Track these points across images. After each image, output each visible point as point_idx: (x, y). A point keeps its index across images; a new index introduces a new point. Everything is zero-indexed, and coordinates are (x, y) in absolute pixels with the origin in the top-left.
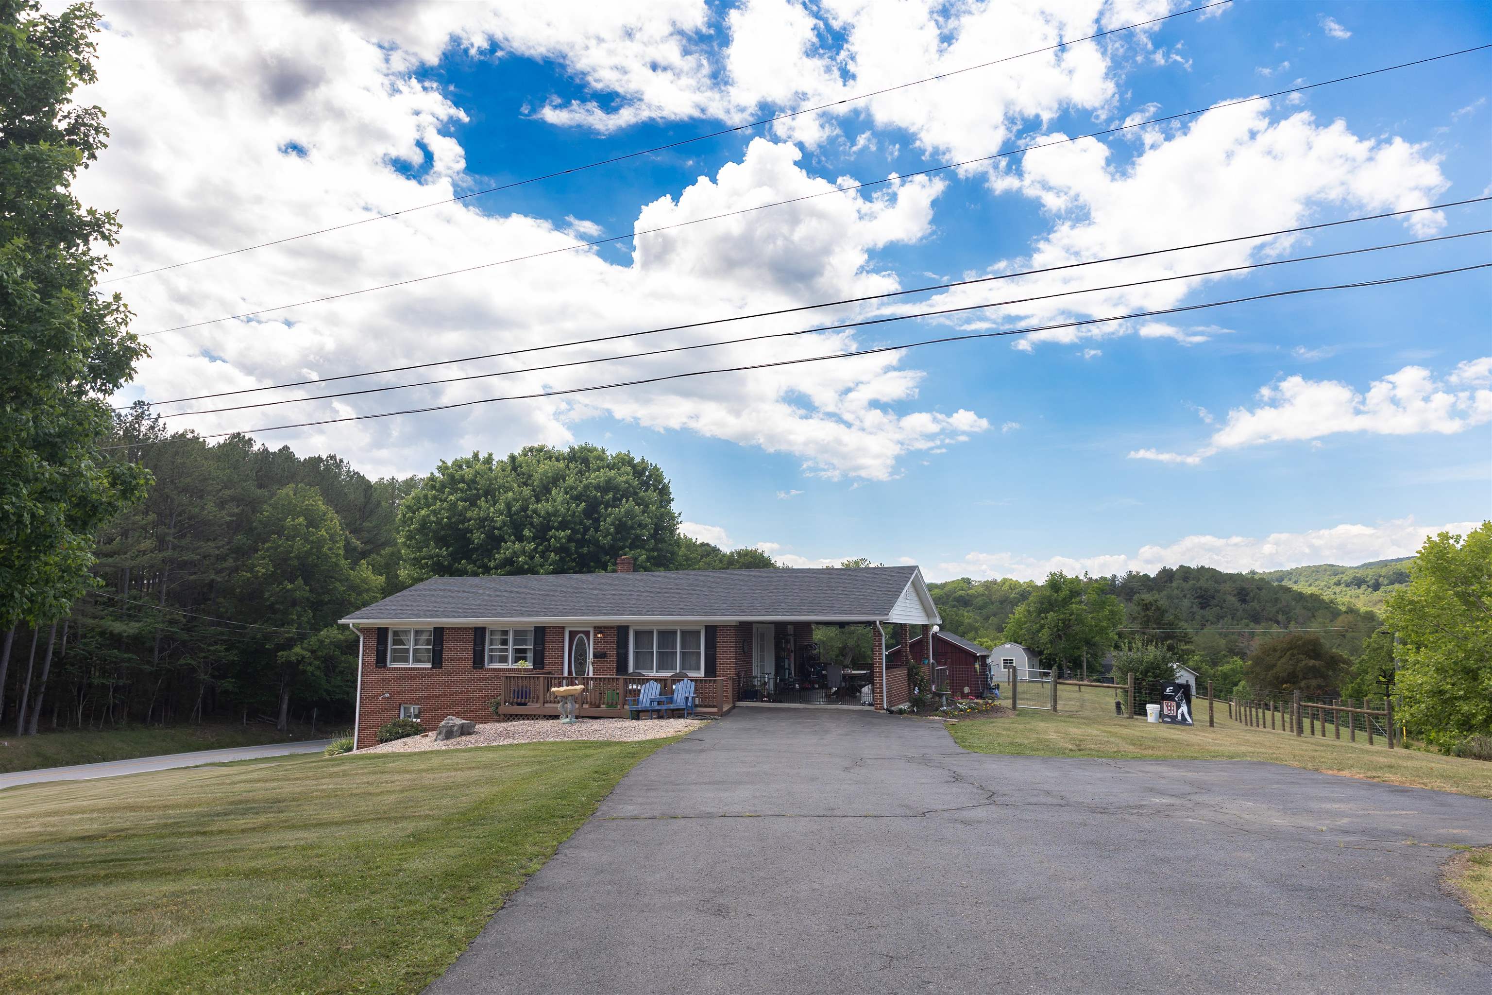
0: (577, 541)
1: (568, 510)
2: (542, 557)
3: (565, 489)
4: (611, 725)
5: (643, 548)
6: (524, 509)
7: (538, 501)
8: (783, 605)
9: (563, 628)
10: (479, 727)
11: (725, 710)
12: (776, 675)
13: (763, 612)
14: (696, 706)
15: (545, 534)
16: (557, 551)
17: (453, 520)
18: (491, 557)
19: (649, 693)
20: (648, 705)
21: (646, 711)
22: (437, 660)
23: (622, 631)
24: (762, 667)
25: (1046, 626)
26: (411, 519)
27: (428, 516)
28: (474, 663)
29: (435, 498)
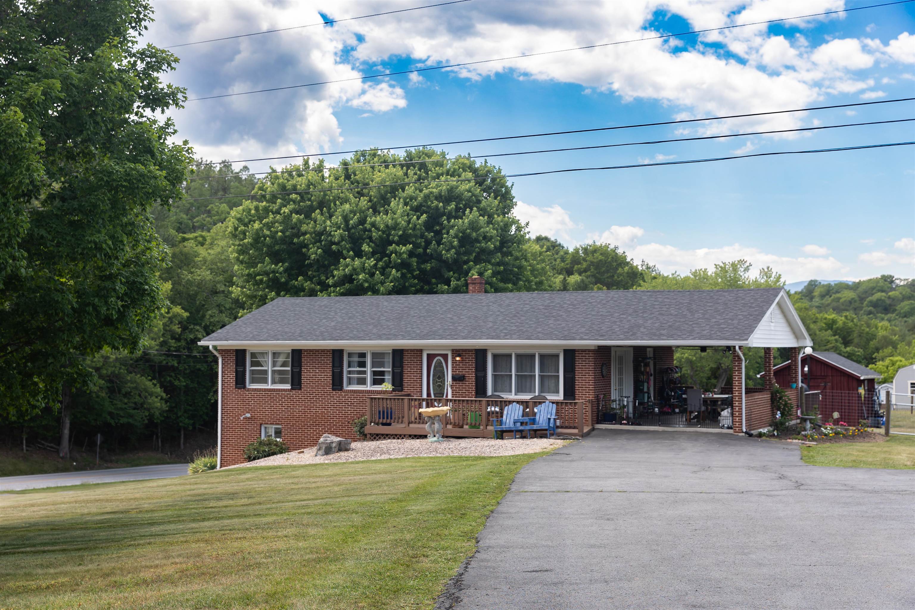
0: (418, 256)
1: (409, 222)
2: (382, 274)
3: (405, 199)
4: (477, 444)
5: (489, 262)
6: (362, 221)
7: (376, 212)
8: (642, 329)
9: (421, 351)
10: (353, 445)
11: (585, 431)
12: (635, 397)
13: (622, 336)
14: (558, 427)
15: (385, 249)
16: (398, 267)
17: (288, 234)
18: (330, 275)
19: (512, 415)
20: (512, 425)
21: (510, 431)
22: (296, 382)
23: (481, 354)
24: (621, 391)
26: (244, 233)
27: (261, 229)
28: (333, 385)
29: (266, 210)
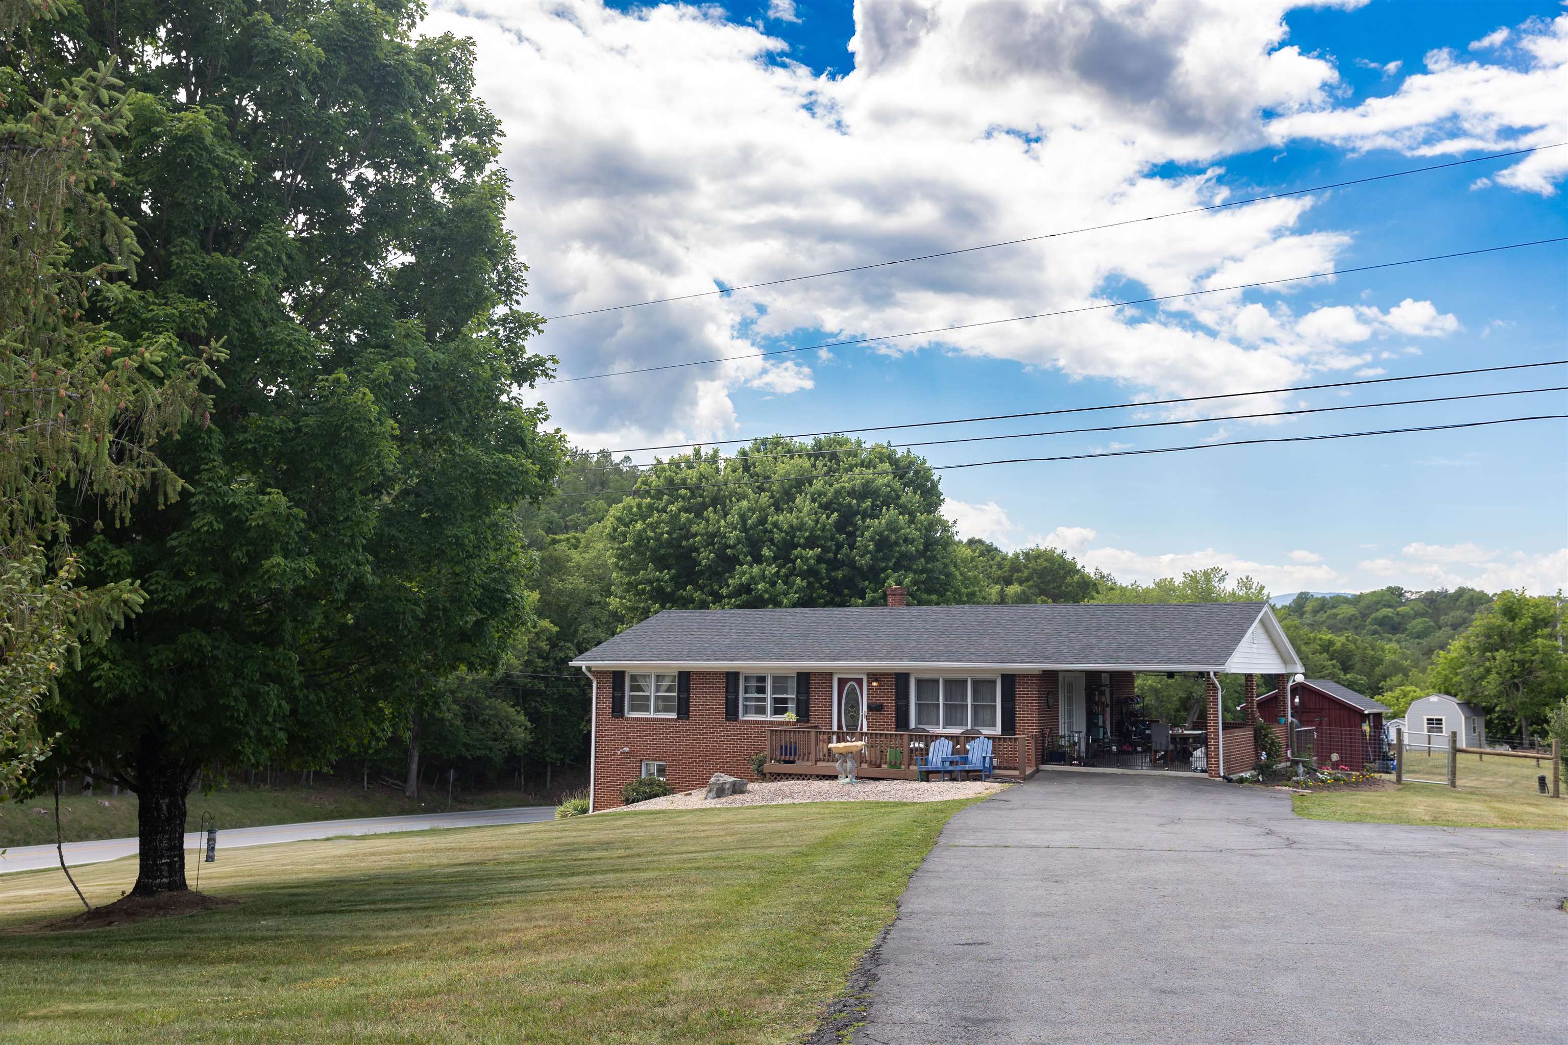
0: (827, 562)
1: (817, 522)
2: (785, 583)
3: (812, 495)
4: (898, 787)
5: (910, 569)
6: (762, 521)
7: (778, 510)
8: (1096, 651)
9: (830, 675)
10: (750, 786)
11: (1028, 772)
12: (1088, 732)
13: (1071, 659)
14: (994, 768)
15: (788, 553)
16: (803, 575)
17: (675, 535)
18: (724, 584)
19: (940, 752)
20: (939, 764)
21: (937, 772)
22: (683, 710)
23: (902, 679)
24: (1070, 724)
25: (1494, 670)
26: (624, 535)
27: (644, 530)
28: (727, 714)
29: (651, 507)
